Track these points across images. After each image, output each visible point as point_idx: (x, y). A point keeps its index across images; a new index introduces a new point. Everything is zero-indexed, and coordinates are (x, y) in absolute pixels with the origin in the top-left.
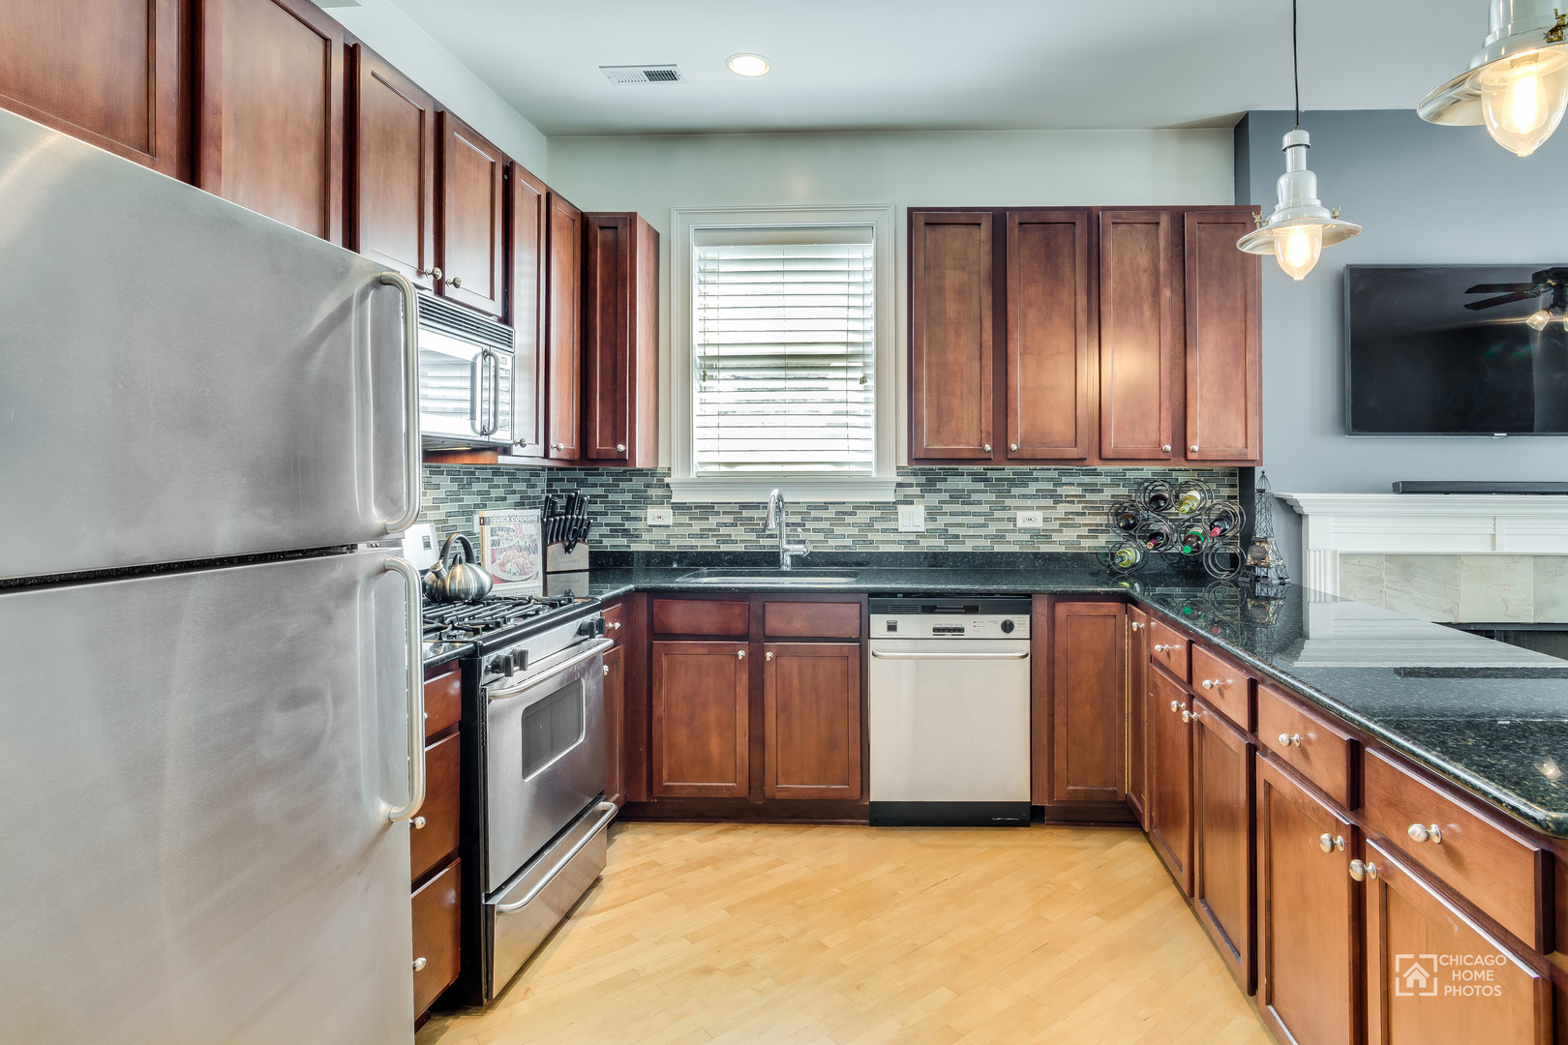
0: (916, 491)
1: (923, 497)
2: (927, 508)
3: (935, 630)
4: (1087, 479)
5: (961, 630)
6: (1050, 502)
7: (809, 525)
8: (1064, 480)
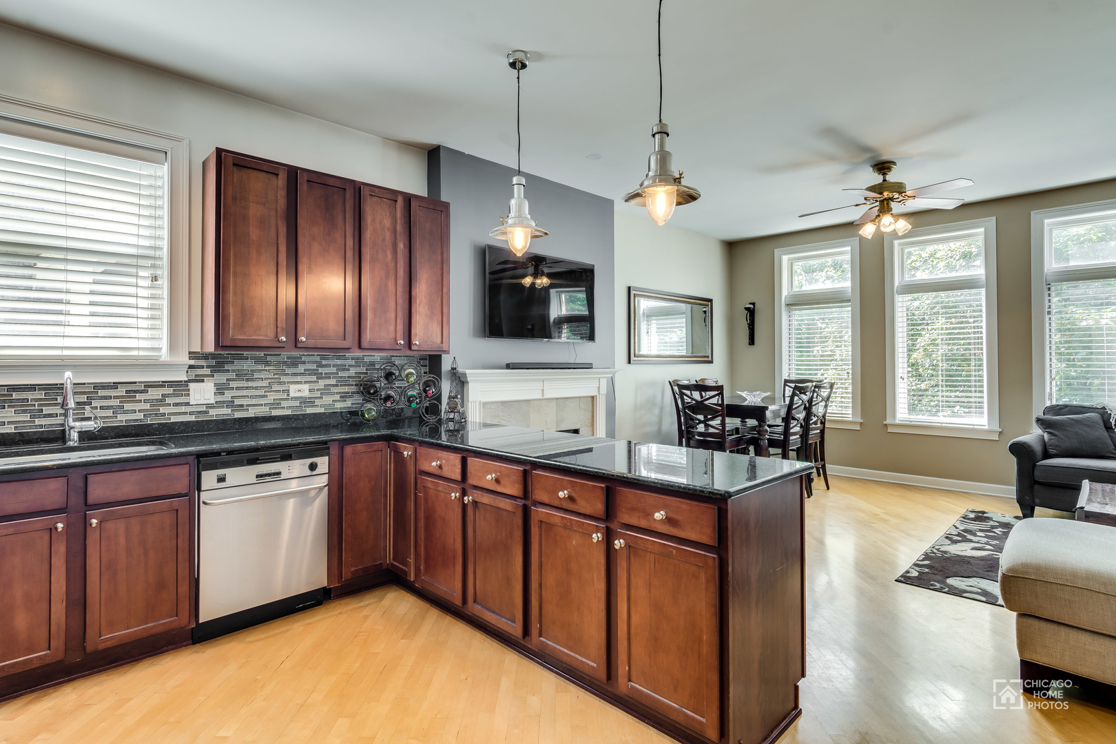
0: (207, 371)
1: (213, 376)
2: (216, 385)
3: (257, 476)
4: (339, 362)
5: (279, 473)
6: (314, 378)
7: (94, 404)
8: (324, 362)
